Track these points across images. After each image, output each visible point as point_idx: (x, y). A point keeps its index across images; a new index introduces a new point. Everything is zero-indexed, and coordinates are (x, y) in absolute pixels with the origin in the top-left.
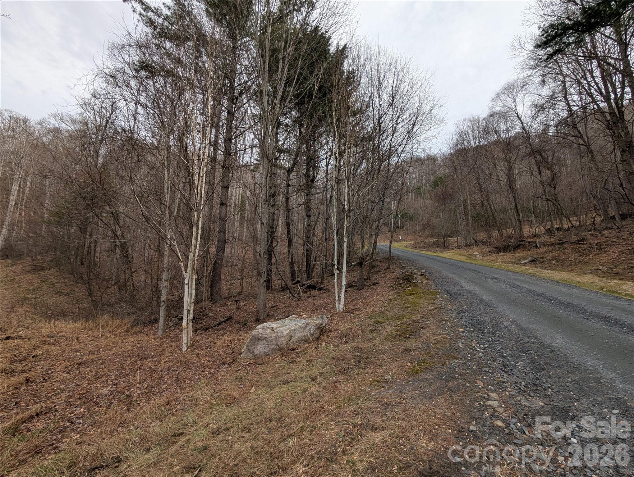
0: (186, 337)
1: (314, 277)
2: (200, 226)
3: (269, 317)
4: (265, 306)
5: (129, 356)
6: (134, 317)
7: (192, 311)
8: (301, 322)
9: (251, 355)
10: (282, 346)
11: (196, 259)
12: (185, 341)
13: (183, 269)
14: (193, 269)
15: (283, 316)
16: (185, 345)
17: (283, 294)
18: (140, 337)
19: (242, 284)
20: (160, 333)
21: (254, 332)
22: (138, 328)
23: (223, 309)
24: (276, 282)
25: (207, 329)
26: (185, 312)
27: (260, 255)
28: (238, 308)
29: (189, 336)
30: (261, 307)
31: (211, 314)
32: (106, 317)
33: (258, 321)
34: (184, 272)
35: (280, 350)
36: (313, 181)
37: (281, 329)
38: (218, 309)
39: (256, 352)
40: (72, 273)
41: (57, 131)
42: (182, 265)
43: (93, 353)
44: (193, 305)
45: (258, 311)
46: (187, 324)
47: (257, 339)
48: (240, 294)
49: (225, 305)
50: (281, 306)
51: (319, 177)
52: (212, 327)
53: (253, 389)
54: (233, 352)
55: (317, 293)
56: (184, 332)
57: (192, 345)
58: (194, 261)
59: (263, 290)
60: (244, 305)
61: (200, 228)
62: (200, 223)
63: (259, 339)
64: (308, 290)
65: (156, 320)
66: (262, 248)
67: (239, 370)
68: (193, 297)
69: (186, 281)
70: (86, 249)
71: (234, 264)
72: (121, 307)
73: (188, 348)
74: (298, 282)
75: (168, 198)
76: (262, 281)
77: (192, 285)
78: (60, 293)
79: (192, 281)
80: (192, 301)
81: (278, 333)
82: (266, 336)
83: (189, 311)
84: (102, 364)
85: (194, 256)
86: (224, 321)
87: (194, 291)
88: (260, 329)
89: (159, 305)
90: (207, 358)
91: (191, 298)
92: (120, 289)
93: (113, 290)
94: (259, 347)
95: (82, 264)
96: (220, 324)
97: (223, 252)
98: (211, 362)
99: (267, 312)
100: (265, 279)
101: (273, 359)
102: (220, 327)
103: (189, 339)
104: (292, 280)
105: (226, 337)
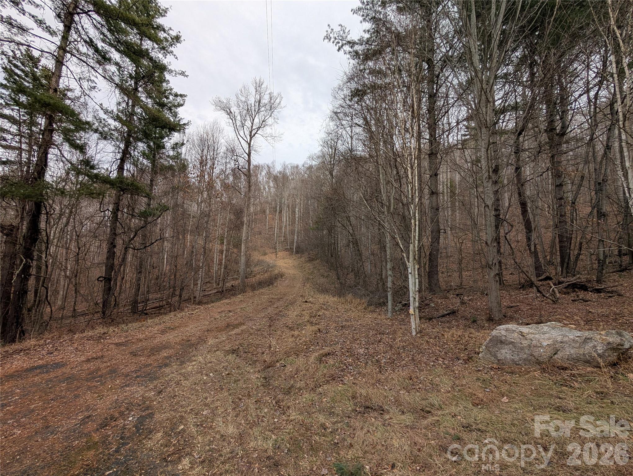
0: (414, 323)
1: (579, 273)
2: (417, 218)
3: (506, 319)
4: (499, 304)
5: (371, 329)
6: (368, 298)
7: (417, 299)
8: (573, 334)
9: (493, 358)
10: (541, 359)
11: (416, 249)
12: (413, 326)
13: (406, 259)
14: (415, 259)
15: (529, 320)
16: (414, 330)
17: (524, 292)
18: (375, 315)
19: (460, 276)
20: (389, 315)
21: (494, 333)
22: (372, 308)
23: (445, 301)
24: (509, 277)
25: (430, 319)
26: (411, 299)
27: (486, 243)
28: (463, 303)
29: (417, 322)
30: (495, 304)
31: (433, 305)
32: (350, 295)
33: (492, 320)
34: (407, 262)
35: (539, 363)
36: (563, 134)
37: (537, 336)
38: (440, 301)
39: (500, 356)
40: (327, 262)
41: (310, 167)
42: (405, 256)
43: (346, 321)
44: (417, 293)
45: (491, 310)
46: (414, 311)
47: (500, 342)
48: (461, 286)
49: (447, 298)
50: (524, 308)
51: (574, 125)
52: (435, 318)
53: (505, 399)
54: (466, 349)
55: (590, 295)
56: (412, 318)
57: (421, 332)
58: (415, 252)
59: (494, 286)
60: (470, 300)
61: (417, 219)
62: (417, 215)
63: (502, 342)
64: (570, 290)
65: (385, 304)
66: (487, 234)
67: (479, 370)
68: (417, 286)
69: (410, 271)
70: (333, 246)
71: (449, 255)
72: (359, 289)
73: (417, 334)
74: (548, 278)
75: (384, 197)
76: (492, 274)
77: (415, 274)
78: (323, 276)
79: (415, 271)
80: (417, 289)
81: (532, 340)
82: (513, 341)
83: (415, 298)
84: (355, 330)
85: (414, 246)
86: (448, 314)
87: (417, 280)
88: (501, 330)
89: (386, 291)
90: (438, 348)
91: (415, 287)
92: (356, 276)
93: (351, 276)
94: (503, 351)
95: (332, 256)
96: (443, 316)
97: (438, 243)
98: (443, 353)
99: (504, 311)
100: (497, 272)
101: (529, 372)
102: (444, 319)
103: (417, 325)
104: (538, 275)
105: (453, 331)
